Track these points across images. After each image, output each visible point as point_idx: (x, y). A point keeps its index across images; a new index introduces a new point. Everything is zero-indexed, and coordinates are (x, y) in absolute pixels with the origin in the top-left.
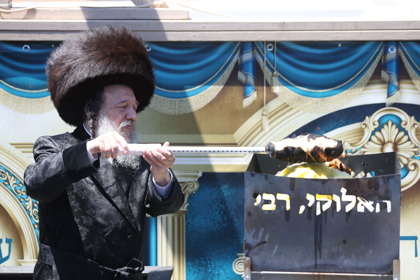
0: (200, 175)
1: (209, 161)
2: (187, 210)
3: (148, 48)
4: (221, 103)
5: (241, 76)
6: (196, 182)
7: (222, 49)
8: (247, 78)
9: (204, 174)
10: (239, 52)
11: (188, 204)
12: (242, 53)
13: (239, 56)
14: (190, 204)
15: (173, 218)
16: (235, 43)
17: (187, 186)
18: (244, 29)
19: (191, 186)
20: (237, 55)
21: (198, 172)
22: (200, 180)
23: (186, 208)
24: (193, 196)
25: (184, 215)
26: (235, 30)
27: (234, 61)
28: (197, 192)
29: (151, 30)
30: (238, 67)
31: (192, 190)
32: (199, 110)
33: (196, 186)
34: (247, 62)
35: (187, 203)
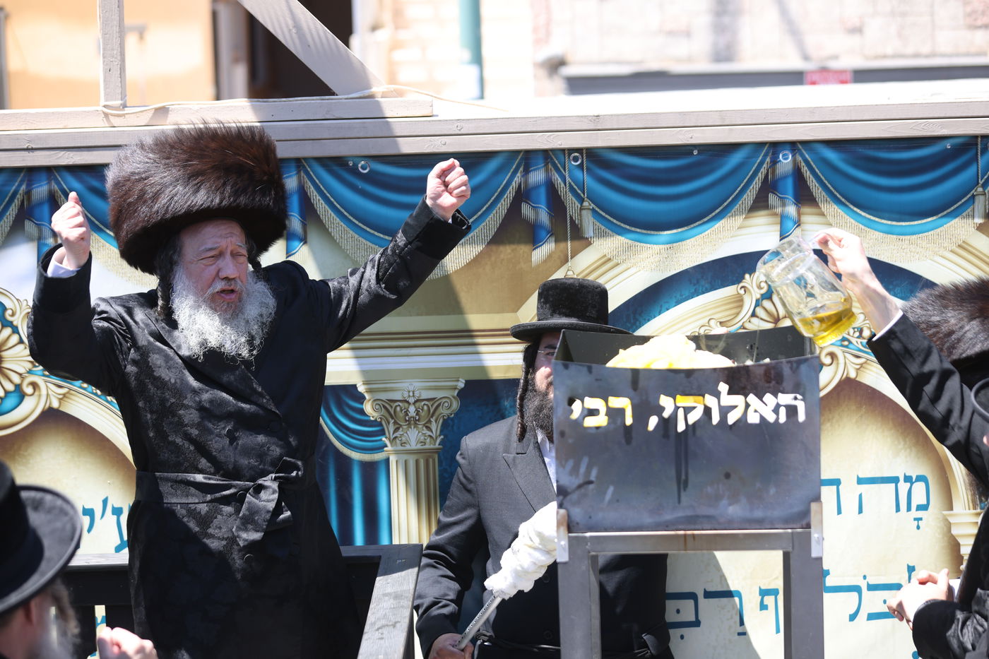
0: (461, 385)
1: (481, 360)
2: (441, 447)
3: (364, 168)
4: (493, 259)
5: (526, 210)
6: (454, 397)
7: (493, 165)
8: (537, 214)
9: (468, 383)
10: (521, 169)
11: (442, 437)
12: (527, 171)
13: (523, 176)
14: (446, 436)
15: (417, 462)
16: (515, 153)
17: (439, 405)
18: (529, 130)
19: (446, 404)
20: (519, 174)
21: (458, 381)
22: (462, 394)
23: (439, 445)
24: (450, 422)
25: (436, 457)
26: (515, 131)
27: (514, 185)
28: (456, 414)
29: (368, 136)
30: (523, 195)
31: (449, 412)
32: (456, 272)
33: (456, 405)
34: (537, 187)
35: (440, 435)
